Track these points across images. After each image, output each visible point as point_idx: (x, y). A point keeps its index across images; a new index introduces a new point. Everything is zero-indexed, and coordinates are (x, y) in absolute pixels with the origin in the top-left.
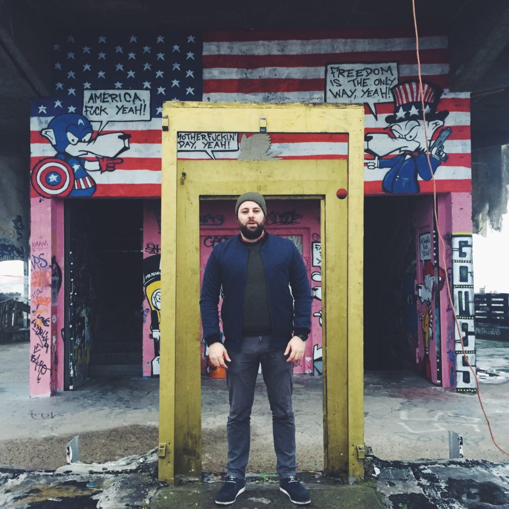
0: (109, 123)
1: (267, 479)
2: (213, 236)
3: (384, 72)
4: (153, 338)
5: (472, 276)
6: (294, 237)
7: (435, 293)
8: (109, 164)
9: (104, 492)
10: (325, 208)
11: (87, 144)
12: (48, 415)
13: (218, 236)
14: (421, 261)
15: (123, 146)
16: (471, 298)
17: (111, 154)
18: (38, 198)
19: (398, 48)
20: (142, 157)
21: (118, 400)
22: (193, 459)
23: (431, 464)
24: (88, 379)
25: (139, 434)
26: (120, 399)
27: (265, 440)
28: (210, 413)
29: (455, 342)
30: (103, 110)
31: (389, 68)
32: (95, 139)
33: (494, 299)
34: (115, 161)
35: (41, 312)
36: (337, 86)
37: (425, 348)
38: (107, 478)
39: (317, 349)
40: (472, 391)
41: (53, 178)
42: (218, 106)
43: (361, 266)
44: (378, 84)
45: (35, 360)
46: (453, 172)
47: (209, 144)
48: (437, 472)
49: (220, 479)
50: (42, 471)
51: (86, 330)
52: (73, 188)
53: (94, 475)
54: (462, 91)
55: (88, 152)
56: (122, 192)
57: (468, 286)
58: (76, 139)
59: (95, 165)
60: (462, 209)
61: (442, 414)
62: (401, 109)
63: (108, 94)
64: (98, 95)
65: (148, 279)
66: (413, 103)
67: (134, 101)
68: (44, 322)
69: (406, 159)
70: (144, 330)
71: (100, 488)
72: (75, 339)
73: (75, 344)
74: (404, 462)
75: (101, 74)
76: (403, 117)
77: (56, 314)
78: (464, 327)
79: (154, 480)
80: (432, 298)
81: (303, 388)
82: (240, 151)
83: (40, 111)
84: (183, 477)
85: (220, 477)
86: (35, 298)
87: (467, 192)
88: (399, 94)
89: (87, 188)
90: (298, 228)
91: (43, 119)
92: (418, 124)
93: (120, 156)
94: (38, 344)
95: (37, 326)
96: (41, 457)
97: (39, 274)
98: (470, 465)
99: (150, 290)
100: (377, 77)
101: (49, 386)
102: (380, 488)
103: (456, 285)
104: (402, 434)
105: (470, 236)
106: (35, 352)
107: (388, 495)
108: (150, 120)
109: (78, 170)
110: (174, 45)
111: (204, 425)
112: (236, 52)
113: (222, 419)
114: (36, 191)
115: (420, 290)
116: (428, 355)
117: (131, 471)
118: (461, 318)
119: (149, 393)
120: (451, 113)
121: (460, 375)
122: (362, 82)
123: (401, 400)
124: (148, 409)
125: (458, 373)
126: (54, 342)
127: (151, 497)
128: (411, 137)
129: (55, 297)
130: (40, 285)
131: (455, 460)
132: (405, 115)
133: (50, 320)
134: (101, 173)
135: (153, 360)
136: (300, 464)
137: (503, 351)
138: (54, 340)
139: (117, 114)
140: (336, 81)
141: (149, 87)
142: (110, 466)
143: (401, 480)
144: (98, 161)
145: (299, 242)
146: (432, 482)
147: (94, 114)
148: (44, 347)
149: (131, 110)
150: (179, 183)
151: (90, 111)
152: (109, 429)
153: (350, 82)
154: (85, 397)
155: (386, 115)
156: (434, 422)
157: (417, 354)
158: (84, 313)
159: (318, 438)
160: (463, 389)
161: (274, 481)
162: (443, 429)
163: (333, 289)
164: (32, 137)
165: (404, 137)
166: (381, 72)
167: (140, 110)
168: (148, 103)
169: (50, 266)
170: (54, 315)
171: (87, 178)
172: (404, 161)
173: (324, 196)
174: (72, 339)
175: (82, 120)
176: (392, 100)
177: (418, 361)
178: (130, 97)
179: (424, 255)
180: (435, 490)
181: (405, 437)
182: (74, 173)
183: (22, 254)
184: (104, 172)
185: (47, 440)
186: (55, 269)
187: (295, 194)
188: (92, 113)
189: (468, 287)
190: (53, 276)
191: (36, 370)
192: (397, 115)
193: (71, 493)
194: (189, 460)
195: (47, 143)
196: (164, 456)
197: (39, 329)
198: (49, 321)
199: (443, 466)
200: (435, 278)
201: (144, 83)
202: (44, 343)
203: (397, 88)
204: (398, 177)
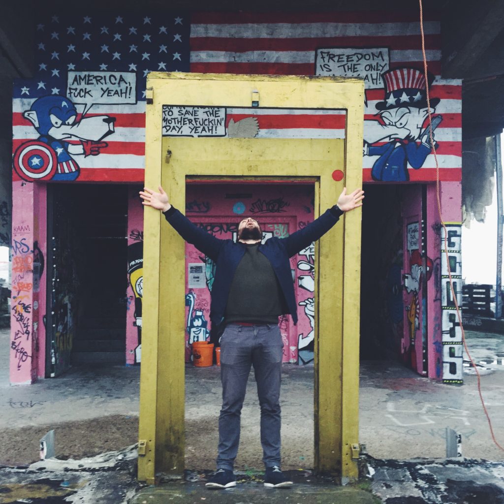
0: (94, 105)
1: (254, 478)
2: (198, 223)
3: (375, 58)
4: (136, 326)
5: (461, 266)
6: (280, 225)
7: (422, 283)
8: (93, 148)
9: (79, 493)
10: (319, 190)
11: (71, 127)
12: (28, 403)
13: (204, 223)
14: (408, 251)
15: (108, 130)
16: (459, 289)
17: (96, 138)
18: (20, 181)
19: (389, 33)
20: (127, 141)
21: (99, 389)
22: (175, 456)
23: (428, 464)
24: (71, 366)
25: (120, 424)
26: (102, 388)
27: (250, 432)
28: (194, 402)
29: (442, 332)
30: (87, 92)
31: (380, 53)
32: (79, 122)
33: (475, 290)
34: (99, 145)
35: (22, 298)
36: (327, 71)
37: (411, 338)
38: (83, 477)
39: (302, 339)
40: (459, 382)
41: (36, 161)
42: (207, 78)
43: (358, 252)
44: (369, 69)
45: (16, 347)
46: (443, 160)
47: (196, 128)
48: (435, 472)
49: (204, 477)
50: (13, 468)
51: (68, 318)
52: (56, 172)
53: (69, 473)
54: (454, 77)
55: (71, 135)
56: (106, 177)
57: (457, 276)
58: (60, 122)
59: (79, 149)
60: (451, 198)
61: (430, 406)
62: (392, 96)
63: (93, 76)
64: (82, 77)
65: (132, 266)
66: (404, 90)
67: (119, 83)
68: (26, 308)
69: (396, 147)
70: (127, 318)
71: (74, 488)
72: (57, 326)
73: (57, 332)
74: (399, 461)
75: (86, 55)
76: (394, 103)
77: (38, 300)
78: (452, 318)
79: (133, 478)
80: (420, 289)
81: (287, 378)
82: (227, 136)
83: (23, 92)
84: (164, 475)
85: (204, 475)
86: (16, 284)
87: (456, 180)
88: (389, 80)
89: (71, 172)
90: (285, 217)
91: (26, 101)
92: (408, 111)
93: (105, 140)
94: (18, 331)
95: (17, 313)
96: (17, 448)
97: (21, 259)
98: (469, 465)
99: (134, 277)
100: (368, 62)
101: (29, 373)
102: (375, 490)
103: (444, 276)
104: (391, 427)
105: (460, 226)
106: (15, 339)
107: (385, 499)
108: (136, 104)
109: (61, 154)
110: (161, 27)
111: (187, 416)
112: (225, 34)
113: (206, 409)
114: (18, 174)
115: (406, 280)
116: (414, 346)
117: (109, 469)
118: (449, 309)
119: (132, 381)
120: (442, 100)
121: (446, 366)
122: (353, 67)
123: (387, 391)
124: (130, 398)
125: (444, 364)
126: (35, 329)
127: (129, 499)
128: (401, 124)
129: (36, 284)
130: (21, 270)
131: (453, 459)
132: (396, 101)
133: (31, 306)
134: (85, 157)
135: (136, 348)
136: (286, 458)
137: (485, 342)
138: (36, 327)
139: (102, 96)
140: (326, 66)
141: (135, 69)
142: (87, 462)
143: (397, 481)
144: (82, 144)
145: (286, 230)
146: (430, 484)
147: (79, 96)
148: (25, 334)
149: (116, 93)
150: (164, 161)
151: (74, 93)
152: (89, 420)
153: (340, 67)
154: (66, 384)
155: (376, 102)
156: (423, 414)
157: (402, 344)
158: (66, 300)
159: (304, 430)
160: (449, 380)
161: (261, 480)
162: (431, 422)
163: (327, 276)
164: (15, 119)
165: (394, 124)
166: (371, 57)
167: (126, 93)
168: (133, 86)
169: (31, 251)
170: (36, 302)
171: (70, 162)
172: (395, 148)
173: (318, 178)
174: (54, 326)
175: (66, 102)
176: (382, 86)
177: (403, 351)
178: (116, 79)
179: (412, 244)
180: (434, 493)
181: (394, 430)
182: (57, 157)
183: (7, 239)
184: (88, 156)
185: (24, 430)
186: (38, 254)
187: (288, 175)
188: (76, 95)
189: (456, 278)
190: (35, 261)
191: (16, 357)
192: (387, 102)
193: (42, 493)
194: (171, 457)
195: (30, 125)
196: (144, 454)
197: (20, 316)
198: (30, 308)
199: (441, 466)
200: (423, 268)
201: (130, 66)
202: (25, 329)
203: (387, 74)
204: (387, 164)
